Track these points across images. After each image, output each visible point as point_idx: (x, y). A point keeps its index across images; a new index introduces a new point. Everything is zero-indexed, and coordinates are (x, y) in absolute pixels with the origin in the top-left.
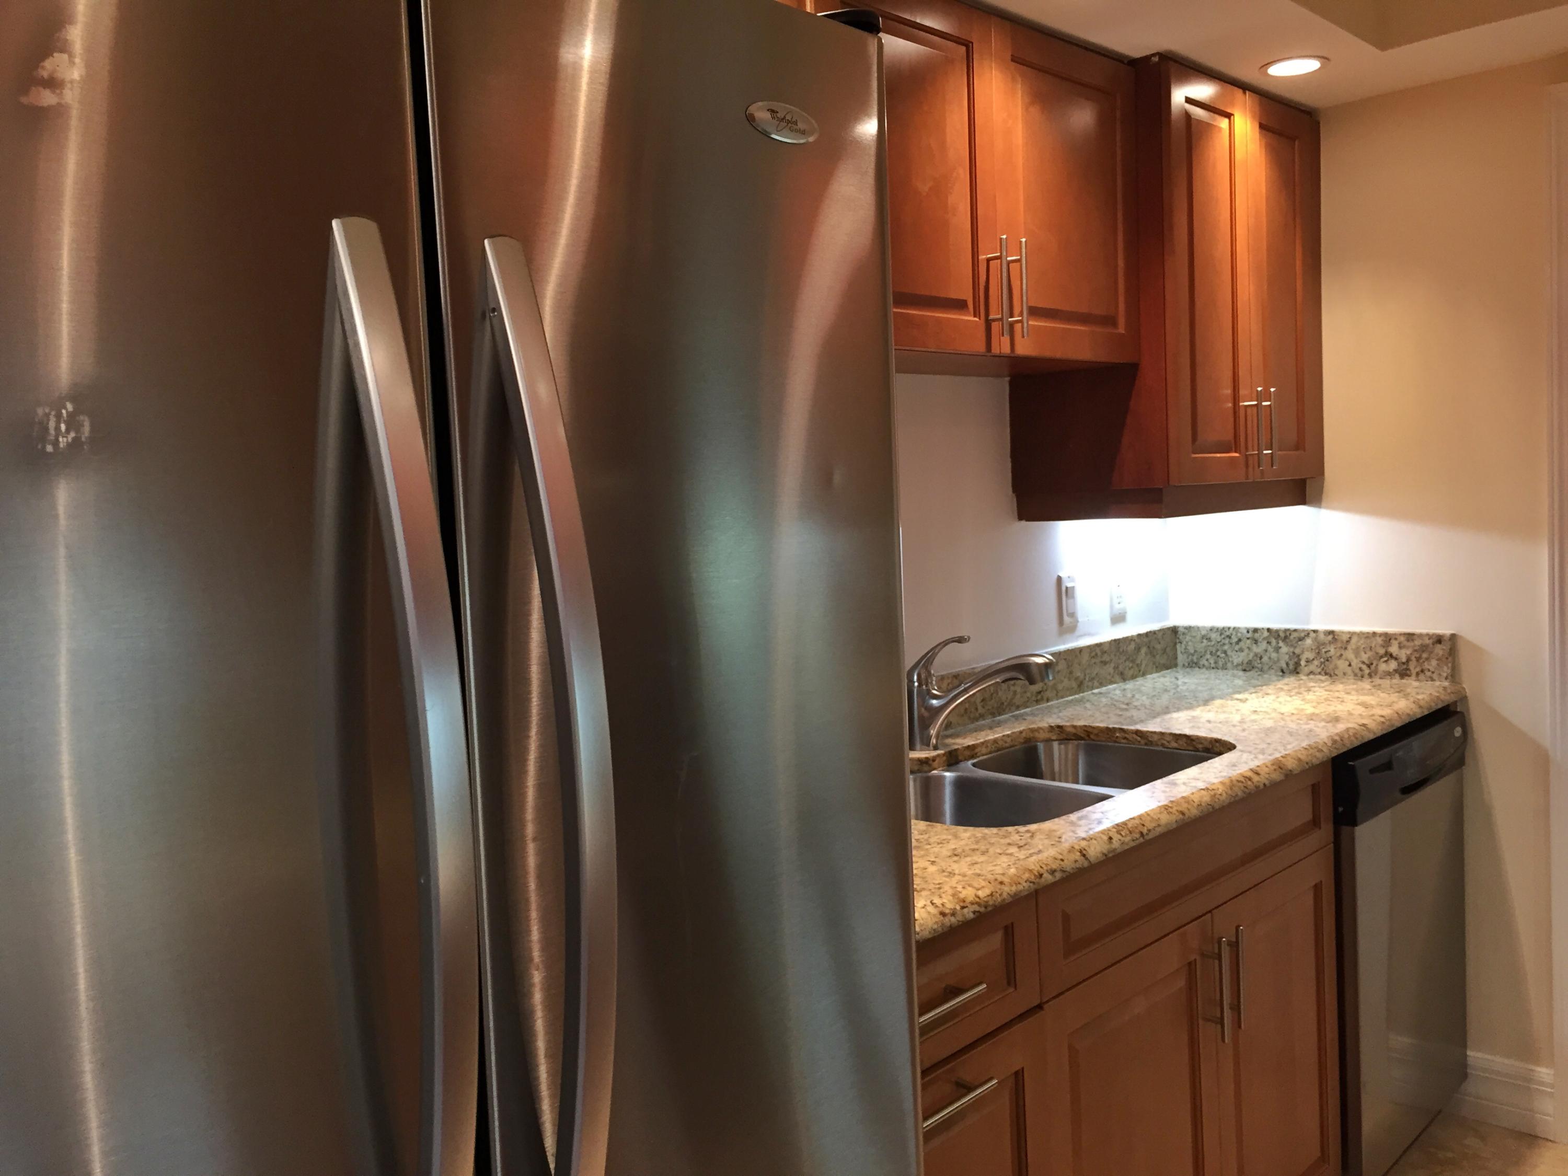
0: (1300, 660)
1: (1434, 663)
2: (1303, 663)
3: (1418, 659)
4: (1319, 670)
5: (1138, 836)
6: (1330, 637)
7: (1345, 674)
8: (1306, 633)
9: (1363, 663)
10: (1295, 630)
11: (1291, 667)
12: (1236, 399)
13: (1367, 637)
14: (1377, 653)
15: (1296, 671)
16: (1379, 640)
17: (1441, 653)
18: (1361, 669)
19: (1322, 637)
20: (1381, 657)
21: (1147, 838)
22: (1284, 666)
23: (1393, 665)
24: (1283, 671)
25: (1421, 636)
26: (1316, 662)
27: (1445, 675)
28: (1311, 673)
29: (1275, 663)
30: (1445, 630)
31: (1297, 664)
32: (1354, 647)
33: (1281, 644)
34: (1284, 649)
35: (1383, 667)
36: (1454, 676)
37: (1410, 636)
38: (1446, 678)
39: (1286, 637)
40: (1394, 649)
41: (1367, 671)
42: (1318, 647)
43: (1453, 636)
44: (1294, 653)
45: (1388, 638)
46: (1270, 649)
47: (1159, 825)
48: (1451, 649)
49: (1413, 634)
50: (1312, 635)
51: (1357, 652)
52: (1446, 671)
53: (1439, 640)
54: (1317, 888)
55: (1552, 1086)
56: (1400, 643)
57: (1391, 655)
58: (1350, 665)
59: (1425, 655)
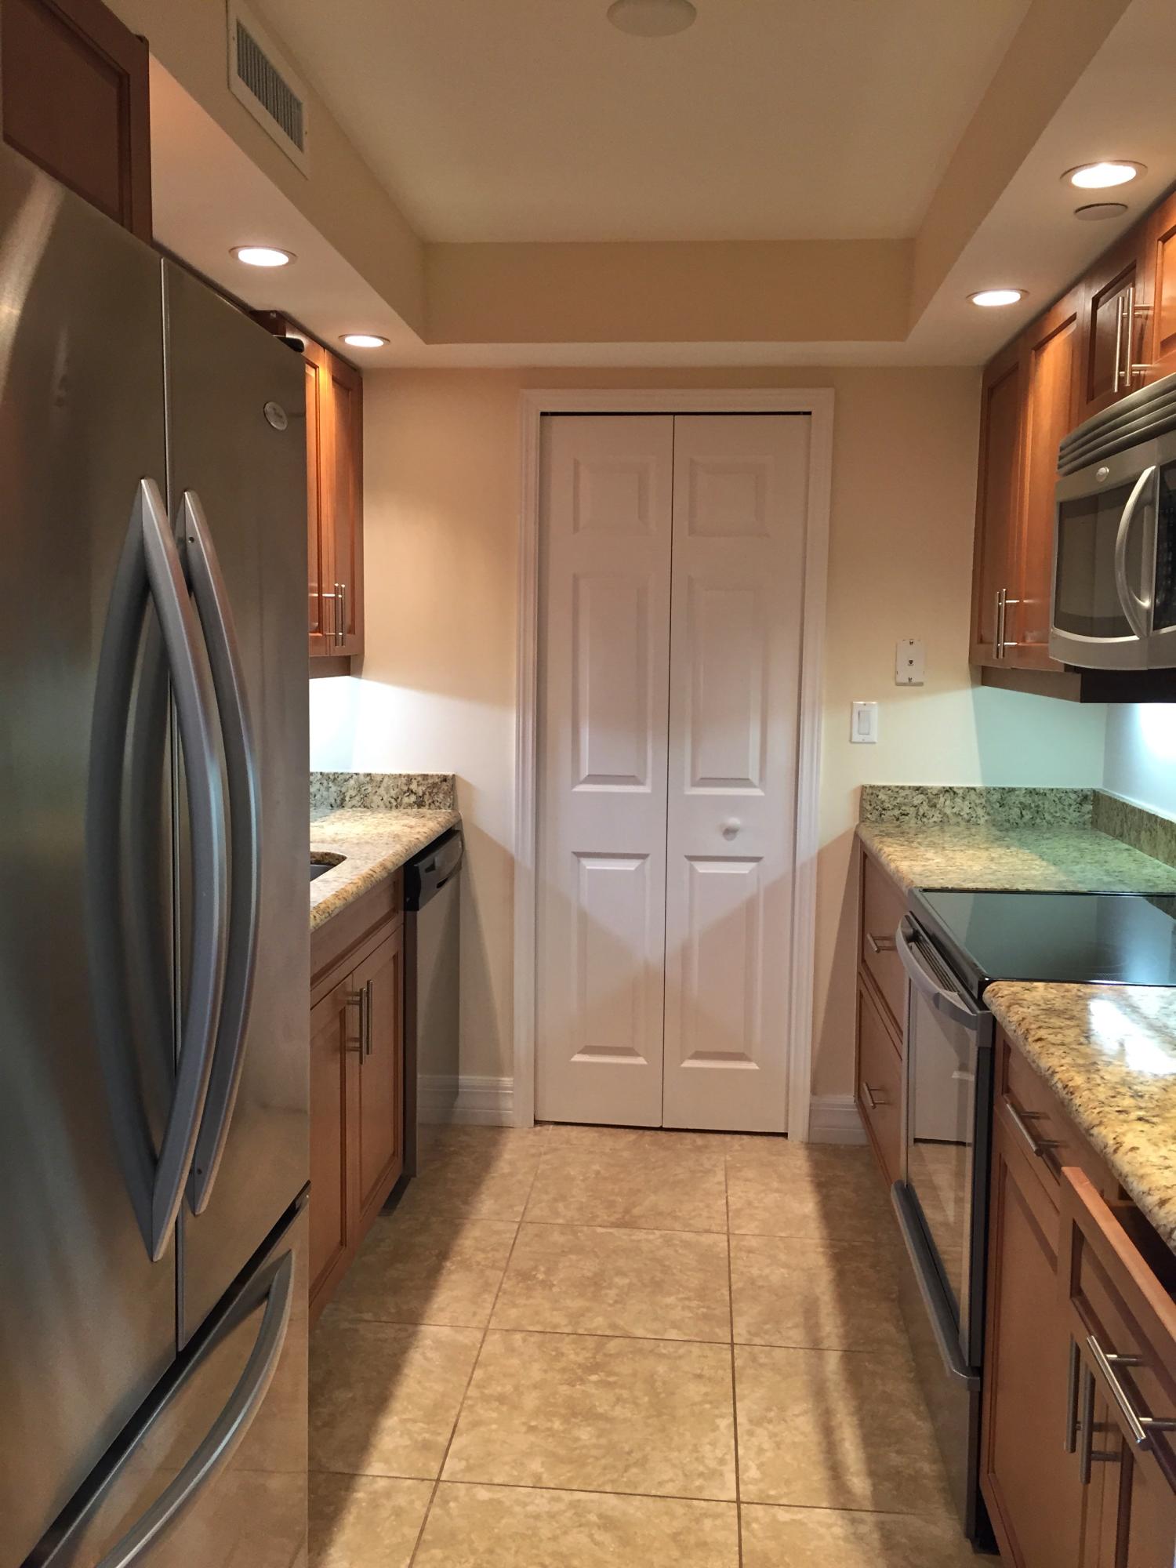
0: (345, 797)
1: (441, 796)
2: (347, 799)
3: (430, 794)
4: (360, 804)
5: (327, 915)
6: (368, 778)
7: (378, 806)
8: (350, 776)
9: (392, 797)
10: (342, 774)
11: (338, 802)
12: (320, 591)
13: (395, 778)
14: (402, 790)
15: (342, 806)
16: (404, 780)
17: (446, 788)
18: (390, 802)
19: (362, 778)
20: (405, 793)
21: (333, 915)
22: (333, 801)
23: (413, 798)
24: (332, 806)
25: (432, 776)
26: (357, 798)
27: (448, 804)
28: (353, 806)
29: (326, 799)
30: (449, 773)
31: (343, 800)
32: (385, 785)
33: (331, 784)
34: (333, 788)
35: (406, 800)
36: (453, 806)
37: (425, 777)
38: (449, 807)
39: (335, 779)
40: (414, 787)
41: (394, 803)
42: (359, 787)
43: (454, 775)
44: (341, 791)
45: (410, 779)
46: (322, 789)
47: (336, 908)
48: (452, 786)
49: (427, 775)
50: (355, 776)
51: (387, 790)
52: (449, 801)
53: (445, 779)
54: (395, 958)
55: (512, 1089)
56: (418, 782)
57: (412, 792)
58: (382, 799)
59: (435, 790)
